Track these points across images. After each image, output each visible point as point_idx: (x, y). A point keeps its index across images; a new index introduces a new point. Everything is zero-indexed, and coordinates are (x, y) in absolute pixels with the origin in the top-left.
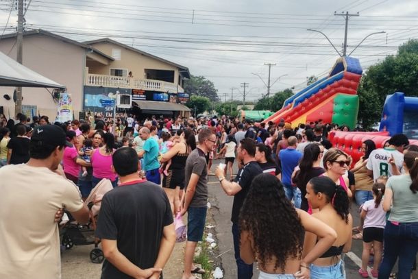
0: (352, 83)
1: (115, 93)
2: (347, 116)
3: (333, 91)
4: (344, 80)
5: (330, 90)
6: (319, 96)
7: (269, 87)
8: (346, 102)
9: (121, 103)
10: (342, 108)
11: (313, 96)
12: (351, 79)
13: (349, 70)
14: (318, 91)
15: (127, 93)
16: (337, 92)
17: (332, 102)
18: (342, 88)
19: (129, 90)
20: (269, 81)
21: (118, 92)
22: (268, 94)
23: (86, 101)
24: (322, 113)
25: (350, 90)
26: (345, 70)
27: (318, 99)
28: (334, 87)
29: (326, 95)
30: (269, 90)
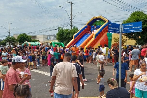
7: (9, 33)
20: (9, 30)
22: (9, 35)
26: (108, 21)
30: (9, 34)
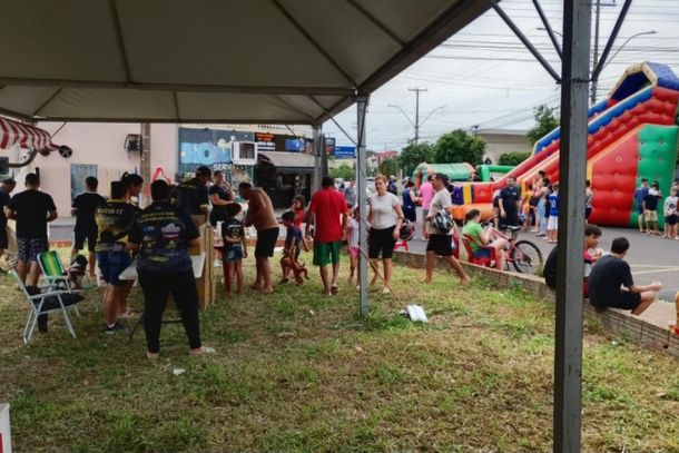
0: (668, 105)
1: (228, 140)
2: (663, 162)
3: (635, 119)
4: (654, 101)
5: (631, 118)
6: (612, 129)
7: (417, 127)
8: (660, 139)
9: (241, 157)
10: (653, 149)
11: (602, 129)
12: (664, 98)
13: (661, 83)
14: (610, 120)
15: (249, 139)
16: (642, 121)
17: (636, 139)
18: (650, 115)
19: (250, 133)
20: (417, 116)
21: (233, 138)
22: (417, 138)
23: (183, 154)
24: (619, 159)
25: (665, 117)
26: (654, 84)
27: (610, 136)
28: (637, 113)
29: (623, 127)
30: (417, 133)
